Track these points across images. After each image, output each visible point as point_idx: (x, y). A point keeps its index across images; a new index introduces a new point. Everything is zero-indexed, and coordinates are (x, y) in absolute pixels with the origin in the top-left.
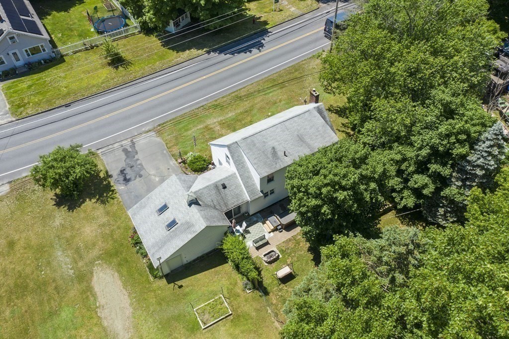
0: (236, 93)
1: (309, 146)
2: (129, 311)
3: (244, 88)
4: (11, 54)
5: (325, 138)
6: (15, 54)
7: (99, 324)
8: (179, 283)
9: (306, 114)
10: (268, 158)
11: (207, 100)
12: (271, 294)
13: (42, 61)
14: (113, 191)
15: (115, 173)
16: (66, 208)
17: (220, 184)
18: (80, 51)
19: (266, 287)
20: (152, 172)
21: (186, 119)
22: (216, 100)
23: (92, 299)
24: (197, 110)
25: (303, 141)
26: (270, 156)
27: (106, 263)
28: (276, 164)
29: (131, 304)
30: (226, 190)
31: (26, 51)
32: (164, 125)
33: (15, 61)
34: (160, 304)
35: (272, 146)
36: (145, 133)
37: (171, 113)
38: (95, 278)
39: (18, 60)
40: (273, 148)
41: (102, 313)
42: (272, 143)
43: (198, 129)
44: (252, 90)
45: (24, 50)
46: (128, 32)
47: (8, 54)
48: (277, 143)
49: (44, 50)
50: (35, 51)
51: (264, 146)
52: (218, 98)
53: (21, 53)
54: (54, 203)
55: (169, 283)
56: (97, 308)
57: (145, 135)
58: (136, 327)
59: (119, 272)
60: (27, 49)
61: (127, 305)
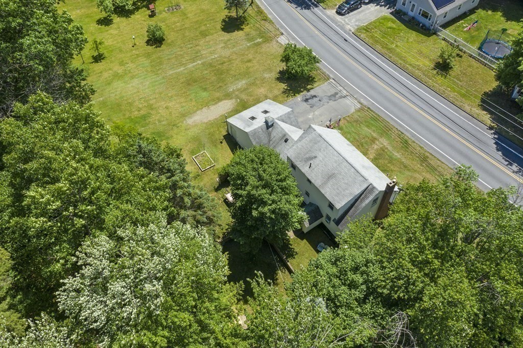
0: (430, 156)
1: (325, 183)
2: (206, 121)
3: (443, 163)
4: (412, 3)
5: (337, 197)
6: (414, 5)
7: (198, 109)
8: (224, 142)
9: (361, 178)
10: (305, 155)
11: (414, 136)
12: (215, 193)
13: (421, 25)
14: (294, 95)
15: (312, 92)
16: (278, 76)
17: (287, 137)
18: (448, 42)
19: (221, 190)
20: (316, 113)
21: (381, 124)
22: (414, 142)
23: (214, 103)
24: (395, 130)
25: (329, 178)
26: (307, 156)
27: (238, 103)
28: (300, 161)
29: (210, 121)
30: (284, 143)
31: (421, 10)
32: (370, 111)
33: (410, 10)
34: (209, 134)
35: (317, 155)
36: (358, 102)
37: (386, 113)
38: (227, 101)
39: (412, 11)
40: (316, 157)
41: (205, 110)
42: (320, 156)
43: (371, 133)
44: (440, 169)
45: (420, 8)
46: (493, 64)
47: (410, 2)
48: (321, 159)
49: (430, 19)
50: (425, 15)
51: (317, 150)
52: (418, 143)
53: (417, 9)
54: (281, 70)
55: (224, 136)
56: (208, 106)
57: (356, 102)
58: (196, 125)
59: (232, 111)
60: (422, 9)
61: (209, 119)
